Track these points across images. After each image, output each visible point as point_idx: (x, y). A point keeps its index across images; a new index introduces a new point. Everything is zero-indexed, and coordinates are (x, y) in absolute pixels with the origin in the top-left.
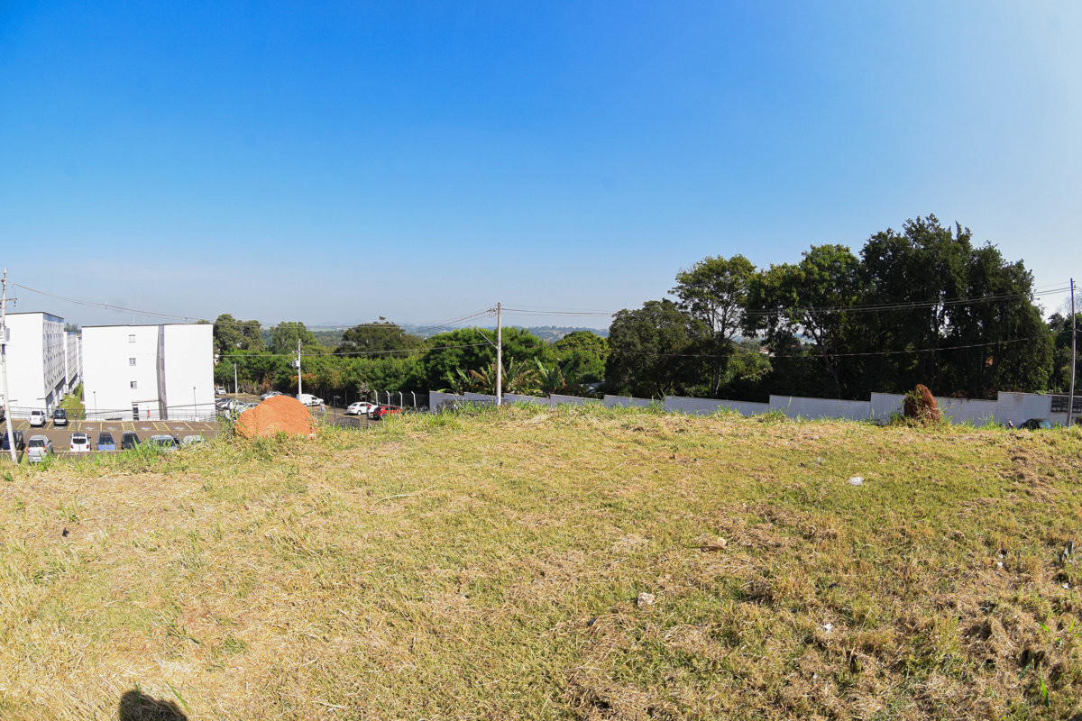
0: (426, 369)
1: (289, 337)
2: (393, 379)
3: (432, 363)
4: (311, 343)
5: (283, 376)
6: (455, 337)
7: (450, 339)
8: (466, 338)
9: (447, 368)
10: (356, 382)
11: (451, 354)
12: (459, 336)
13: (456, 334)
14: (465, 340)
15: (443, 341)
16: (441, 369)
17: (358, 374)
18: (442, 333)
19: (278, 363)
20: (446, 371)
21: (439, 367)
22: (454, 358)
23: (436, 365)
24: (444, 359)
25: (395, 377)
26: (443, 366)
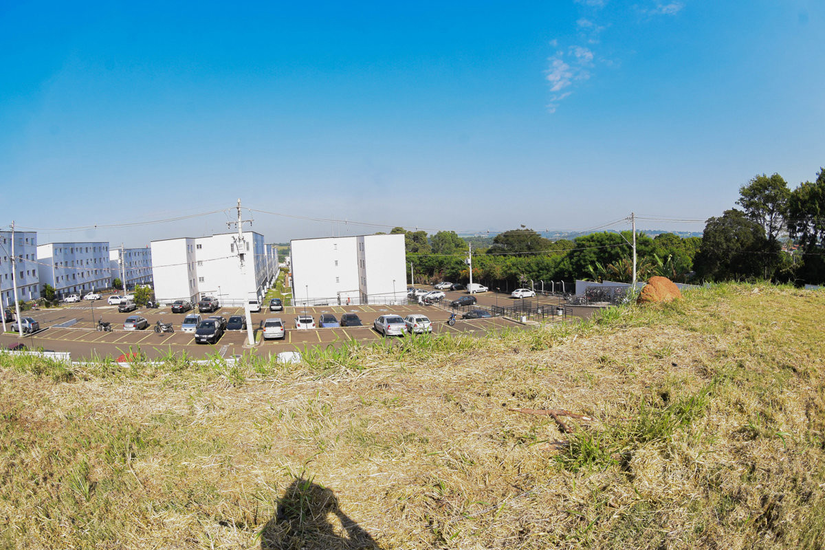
0: (571, 263)
1: (446, 242)
2: (545, 272)
3: (575, 259)
4: (462, 247)
5: (454, 271)
6: (592, 239)
7: (588, 241)
8: (600, 239)
9: (588, 263)
10: (516, 274)
11: (590, 252)
12: (595, 238)
13: (592, 237)
14: (598, 241)
15: (584, 242)
16: (583, 263)
17: (518, 268)
18: (581, 236)
19: (445, 262)
20: (587, 265)
21: (582, 261)
22: (592, 255)
23: (579, 260)
24: (585, 256)
25: (546, 269)
26: (585, 261)
